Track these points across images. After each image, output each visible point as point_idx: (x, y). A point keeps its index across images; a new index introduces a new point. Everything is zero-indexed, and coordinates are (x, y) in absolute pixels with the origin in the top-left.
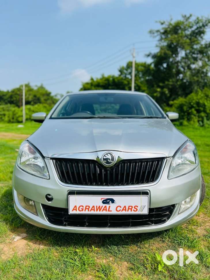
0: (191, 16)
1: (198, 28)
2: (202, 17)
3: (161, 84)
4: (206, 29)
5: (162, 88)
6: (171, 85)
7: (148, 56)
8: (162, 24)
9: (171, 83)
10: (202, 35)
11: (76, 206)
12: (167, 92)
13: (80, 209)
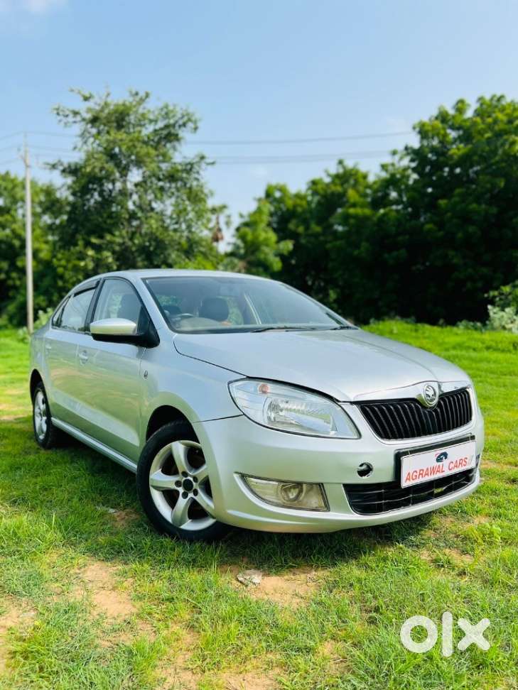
0: (147, 95)
1: (167, 127)
2: (175, 106)
3: (94, 240)
4: (183, 131)
5: (98, 249)
6: (120, 245)
7: (54, 167)
8: (86, 99)
9: (119, 240)
10: (176, 144)
11: (409, 474)
12: (110, 260)
13: (414, 477)
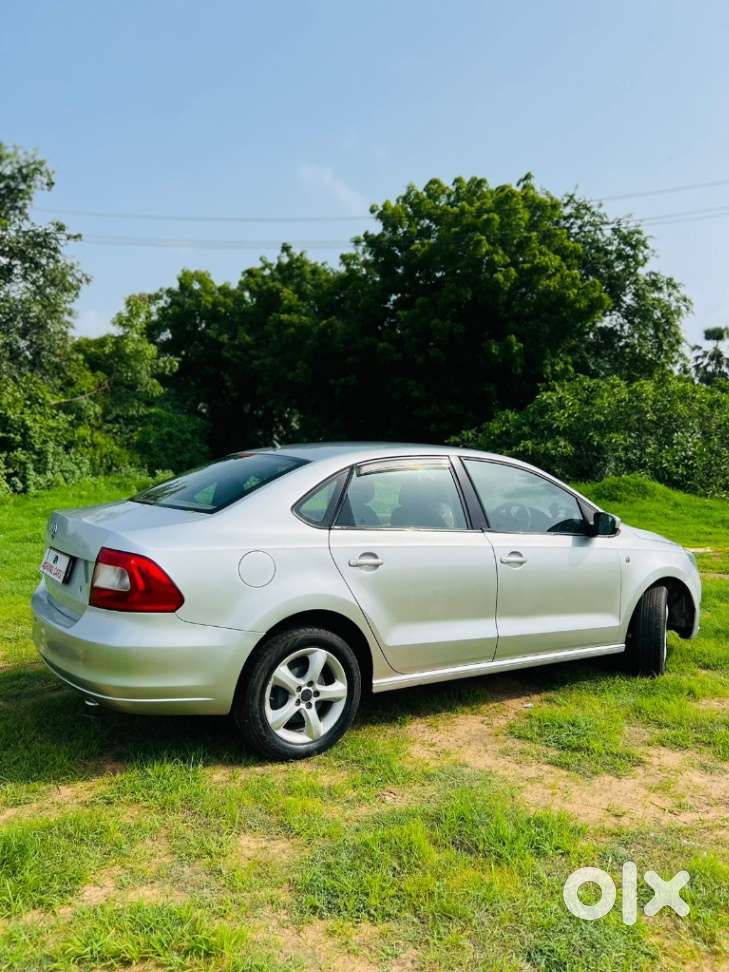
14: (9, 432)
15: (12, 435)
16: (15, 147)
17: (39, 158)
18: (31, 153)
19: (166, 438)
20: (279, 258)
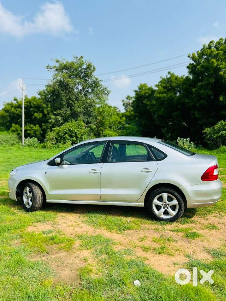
14: (72, 133)
15: (72, 134)
16: (86, 61)
17: (91, 62)
18: (89, 61)
19: (129, 133)
20: (166, 76)
